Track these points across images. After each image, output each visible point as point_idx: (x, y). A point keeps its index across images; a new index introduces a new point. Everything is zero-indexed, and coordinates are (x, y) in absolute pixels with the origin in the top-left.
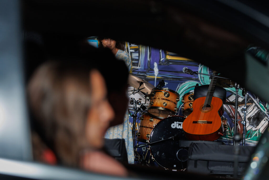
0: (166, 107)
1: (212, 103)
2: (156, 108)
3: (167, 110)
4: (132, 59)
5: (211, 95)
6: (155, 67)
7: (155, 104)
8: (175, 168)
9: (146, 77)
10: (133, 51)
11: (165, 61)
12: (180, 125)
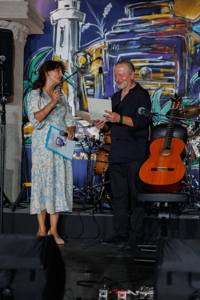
1: (172, 146)
4: (88, 95)
5: (170, 135)
10: (89, 87)
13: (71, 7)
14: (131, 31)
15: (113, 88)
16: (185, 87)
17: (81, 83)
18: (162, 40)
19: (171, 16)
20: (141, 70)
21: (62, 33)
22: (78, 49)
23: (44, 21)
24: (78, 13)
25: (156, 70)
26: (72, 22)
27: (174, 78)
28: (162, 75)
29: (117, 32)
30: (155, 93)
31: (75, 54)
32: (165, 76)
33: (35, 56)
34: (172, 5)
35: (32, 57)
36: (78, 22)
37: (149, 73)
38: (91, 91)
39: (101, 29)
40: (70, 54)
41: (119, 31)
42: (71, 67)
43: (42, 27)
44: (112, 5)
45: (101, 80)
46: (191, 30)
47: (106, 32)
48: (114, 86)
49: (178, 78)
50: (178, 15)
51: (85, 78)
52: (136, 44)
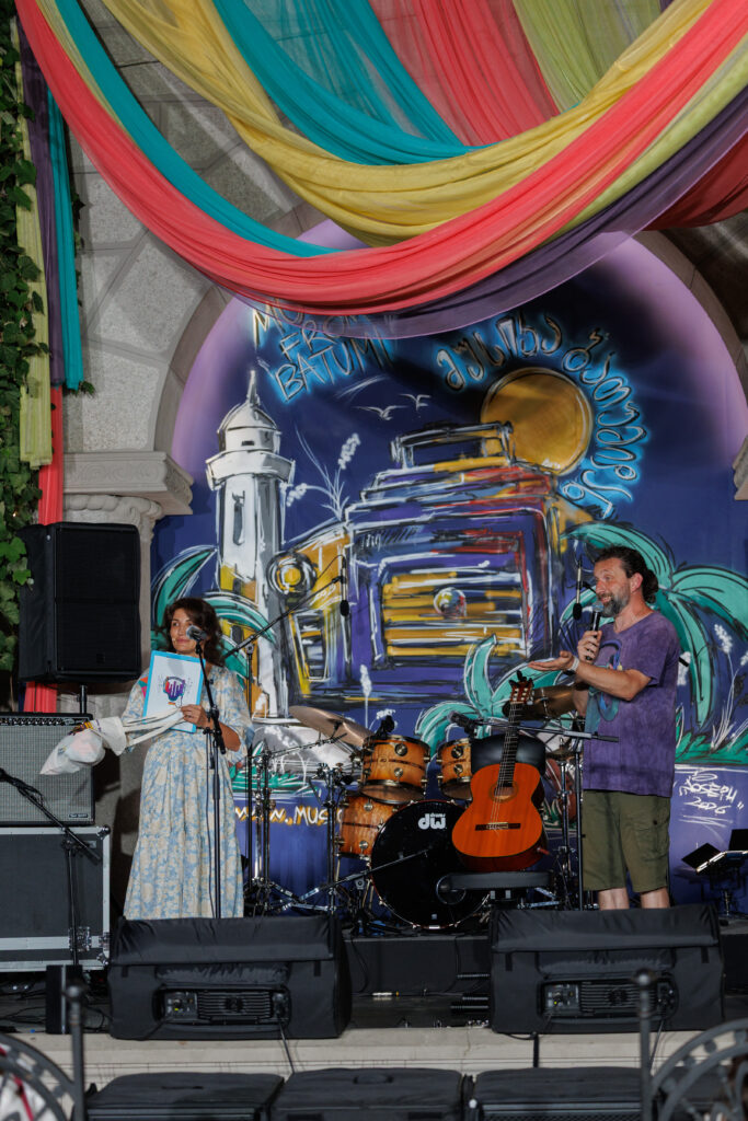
0: (402, 779)
1: (515, 779)
2: (377, 781)
3: (405, 786)
4: (309, 662)
5: (511, 757)
6: (363, 676)
7: (374, 774)
8: (434, 923)
9: (344, 699)
10: (310, 642)
11: (385, 661)
12: (438, 819)
13: (257, 446)
14: (408, 501)
15: (372, 642)
16: (548, 634)
17: (289, 633)
18: (486, 522)
19: (506, 462)
20: (437, 596)
21: (238, 509)
22: (280, 549)
23: (192, 483)
24: (276, 459)
25: (475, 594)
26: (262, 483)
27: (519, 612)
28: (491, 606)
29: (374, 503)
30: (475, 650)
31: (272, 562)
32: (498, 608)
33: (172, 569)
34: (508, 435)
35: (163, 573)
36: (277, 483)
37: (459, 602)
38: (315, 652)
39: (336, 497)
40: (259, 562)
41: (379, 501)
42: (264, 594)
43: (188, 498)
44: (360, 438)
45: (339, 624)
46: (557, 494)
47: (347, 506)
48: (373, 637)
49: (531, 612)
50: (524, 460)
51: (300, 619)
52: (424, 532)
